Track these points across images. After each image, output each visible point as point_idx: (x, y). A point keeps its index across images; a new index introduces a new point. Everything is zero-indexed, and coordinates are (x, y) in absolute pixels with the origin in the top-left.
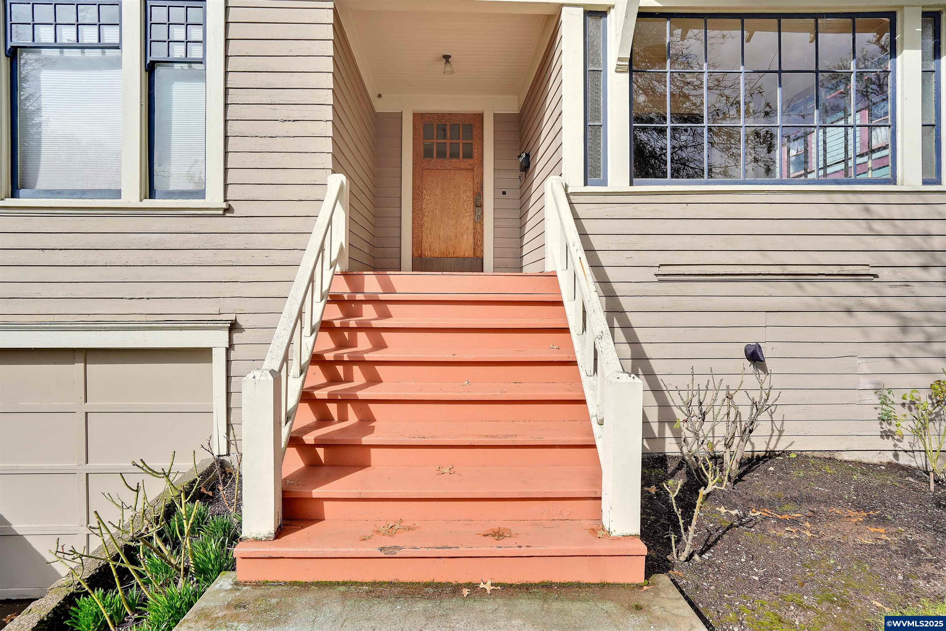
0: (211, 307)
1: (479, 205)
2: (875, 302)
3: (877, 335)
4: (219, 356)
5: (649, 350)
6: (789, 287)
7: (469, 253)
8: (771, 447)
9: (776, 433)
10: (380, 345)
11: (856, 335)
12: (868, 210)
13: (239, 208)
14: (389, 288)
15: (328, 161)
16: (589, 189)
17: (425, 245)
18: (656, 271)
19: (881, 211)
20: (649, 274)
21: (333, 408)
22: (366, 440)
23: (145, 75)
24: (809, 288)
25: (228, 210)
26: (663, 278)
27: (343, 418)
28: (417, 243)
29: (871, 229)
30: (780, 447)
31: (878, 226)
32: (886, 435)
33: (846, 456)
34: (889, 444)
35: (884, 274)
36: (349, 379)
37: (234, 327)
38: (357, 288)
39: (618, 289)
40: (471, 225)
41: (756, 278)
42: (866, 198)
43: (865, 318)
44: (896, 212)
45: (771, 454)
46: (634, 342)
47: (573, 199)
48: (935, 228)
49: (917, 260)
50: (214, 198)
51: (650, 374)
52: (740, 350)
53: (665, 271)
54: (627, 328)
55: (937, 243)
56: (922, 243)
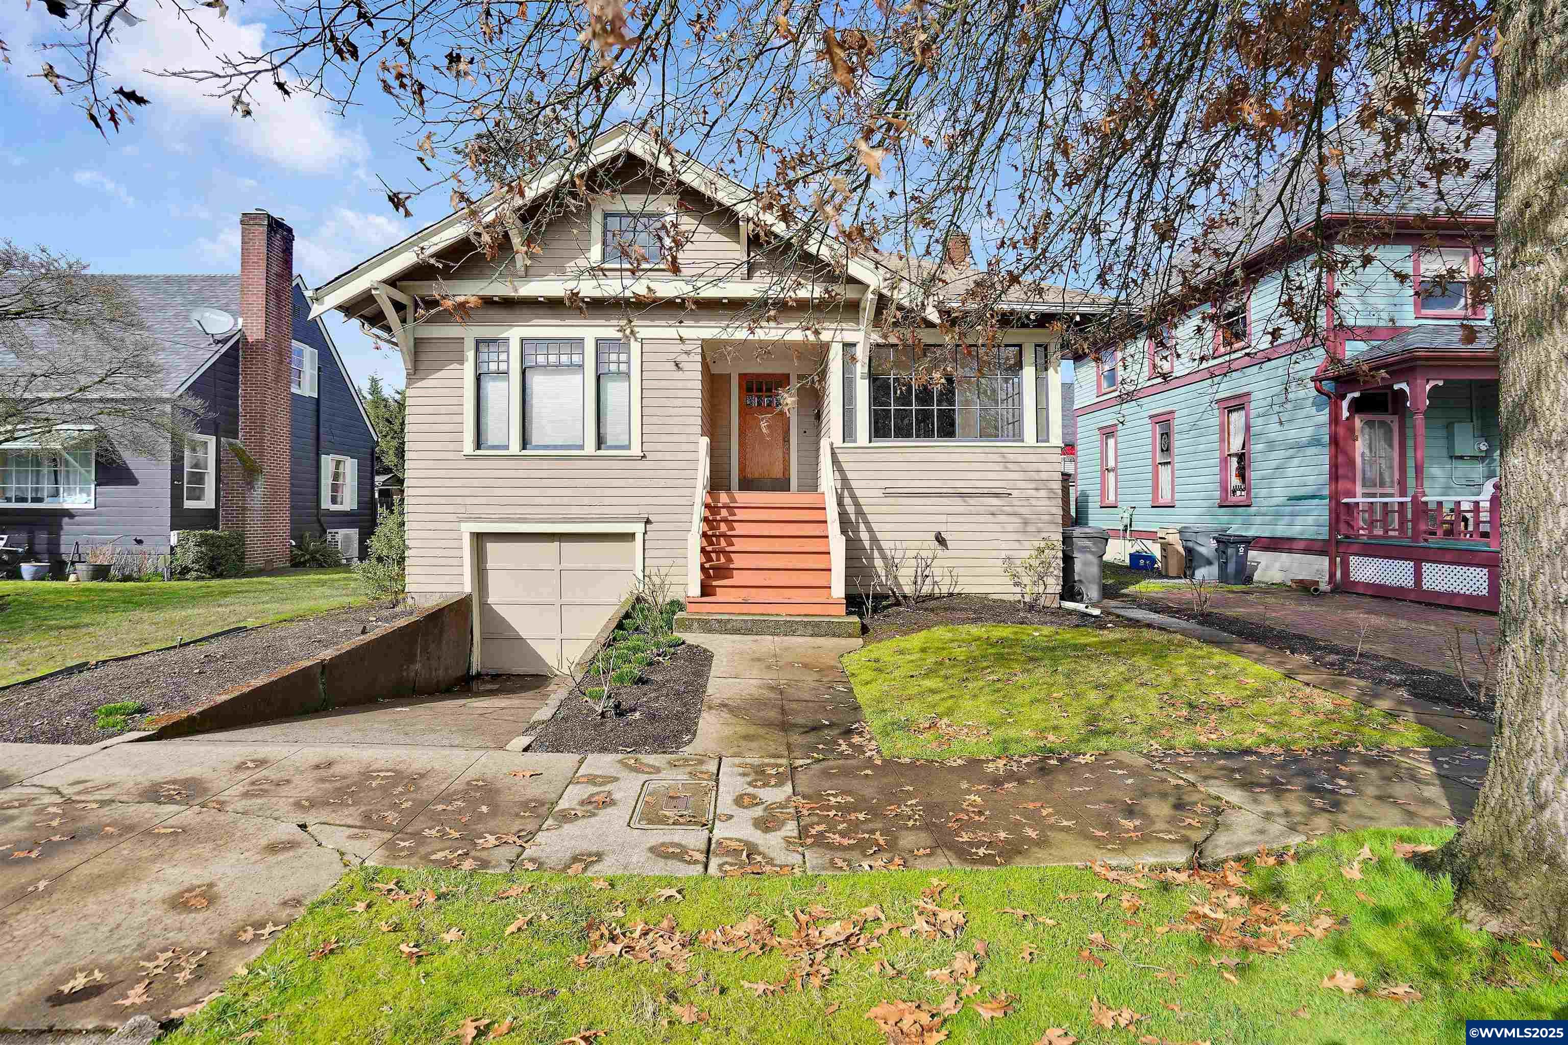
0: (634, 510)
1: (786, 440)
2: (1009, 509)
3: (1010, 528)
4: (639, 538)
5: (879, 536)
6: (959, 501)
7: (780, 475)
8: (951, 591)
9: (954, 583)
10: (732, 528)
11: (998, 528)
12: (1004, 457)
13: (649, 456)
14: (733, 500)
15: (699, 430)
16: (846, 445)
17: (748, 470)
18: (883, 491)
19: (1011, 457)
20: (879, 493)
21: (714, 555)
22: (732, 566)
23: (596, 381)
24: (972, 501)
25: (644, 457)
26: (887, 495)
27: (718, 559)
28: (742, 469)
29: (1006, 468)
30: (956, 591)
31: (1010, 466)
32: (1016, 584)
34: (1018, 589)
35: (1015, 493)
36: (720, 543)
37: (648, 522)
38: (716, 499)
39: (861, 502)
40: (781, 455)
41: (940, 495)
42: (1004, 450)
43: (1002, 518)
44: (1020, 458)
45: (951, 595)
46: (870, 530)
47: (837, 451)
48: (1043, 467)
49: (1033, 485)
50: (636, 450)
51: (880, 549)
52: (932, 536)
53: (888, 491)
54: (867, 523)
55: (1044, 476)
56: (1035, 476)
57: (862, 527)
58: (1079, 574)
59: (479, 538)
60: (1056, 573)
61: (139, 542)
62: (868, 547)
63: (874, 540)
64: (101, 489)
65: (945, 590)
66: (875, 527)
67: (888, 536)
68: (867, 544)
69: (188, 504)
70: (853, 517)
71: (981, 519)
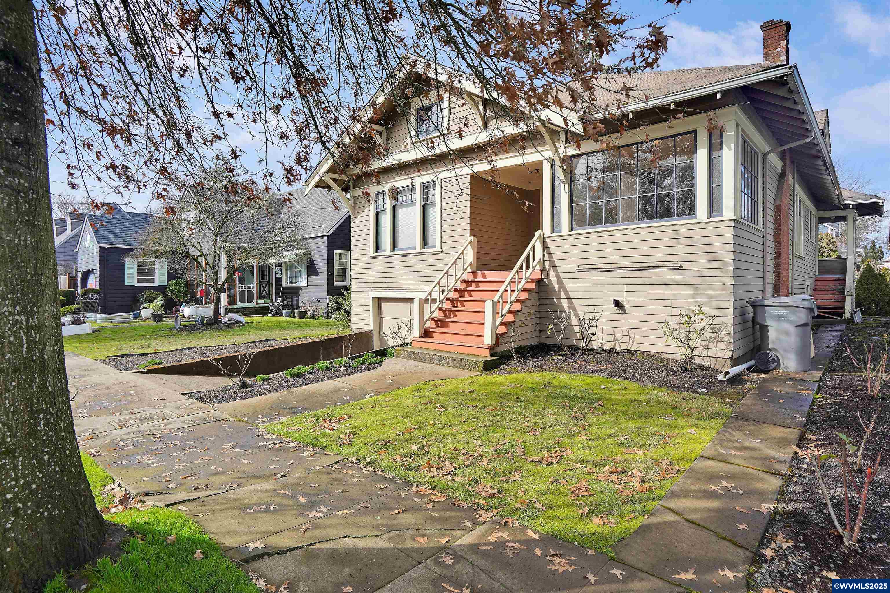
2: (679, 279)
3: (685, 296)
5: (575, 302)
6: (637, 273)
8: (629, 348)
9: (631, 341)
10: (471, 296)
11: (668, 296)
12: (677, 234)
13: (445, 251)
14: (484, 277)
16: (553, 234)
18: (577, 268)
19: (685, 234)
20: (574, 269)
22: (448, 320)
23: (422, 208)
24: (646, 273)
25: (442, 251)
26: (580, 270)
29: (679, 243)
30: (633, 348)
31: (682, 241)
33: (666, 356)
35: (685, 266)
36: (457, 306)
38: (474, 277)
39: (562, 276)
41: (620, 269)
42: (677, 228)
43: (674, 287)
44: (692, 233)
45: (629, 351)
46: (569, 298)
47: (547, 239)
48: (715, 240)
49: (704, 257)
50: (438, 249)
51: (575, 312)
52: (611, 303)
53: (581, 267)
54: (566, 292)
55: (716, 248)
56: (707, 248)
57: (563, 295)
58: (773, 342)
59: (379, 301)
60: (726, 339)
61: (319, 301)
62: (567, 310)
63: (571, 305)
64: (309, 278)
65: (624, 347)
66: (572, 295)
67: (582, 302)
68: (566, 308)
69: (336, 284)
70: (556, 288)
71: (656, 288)
